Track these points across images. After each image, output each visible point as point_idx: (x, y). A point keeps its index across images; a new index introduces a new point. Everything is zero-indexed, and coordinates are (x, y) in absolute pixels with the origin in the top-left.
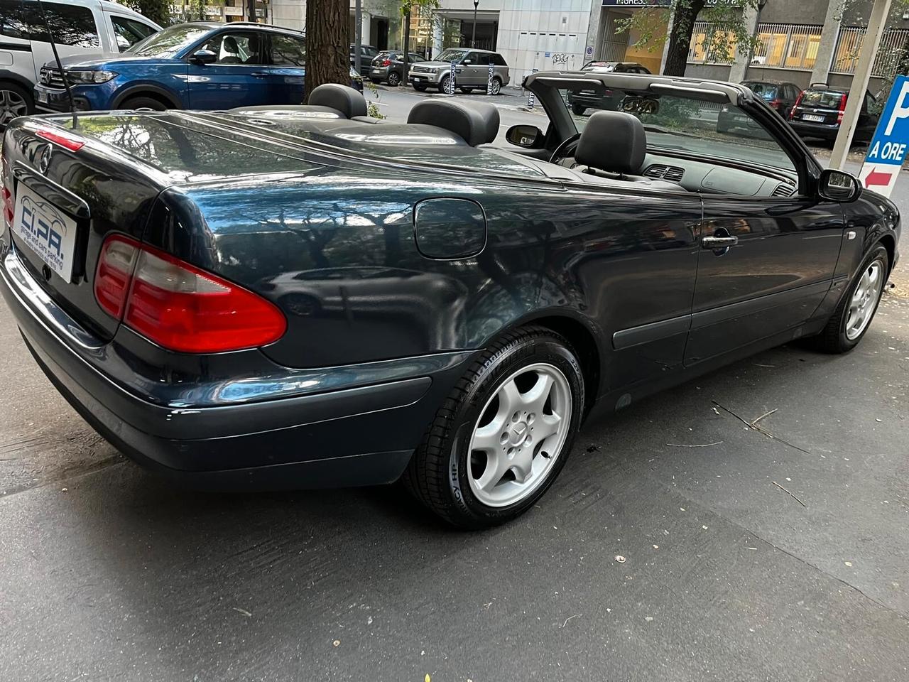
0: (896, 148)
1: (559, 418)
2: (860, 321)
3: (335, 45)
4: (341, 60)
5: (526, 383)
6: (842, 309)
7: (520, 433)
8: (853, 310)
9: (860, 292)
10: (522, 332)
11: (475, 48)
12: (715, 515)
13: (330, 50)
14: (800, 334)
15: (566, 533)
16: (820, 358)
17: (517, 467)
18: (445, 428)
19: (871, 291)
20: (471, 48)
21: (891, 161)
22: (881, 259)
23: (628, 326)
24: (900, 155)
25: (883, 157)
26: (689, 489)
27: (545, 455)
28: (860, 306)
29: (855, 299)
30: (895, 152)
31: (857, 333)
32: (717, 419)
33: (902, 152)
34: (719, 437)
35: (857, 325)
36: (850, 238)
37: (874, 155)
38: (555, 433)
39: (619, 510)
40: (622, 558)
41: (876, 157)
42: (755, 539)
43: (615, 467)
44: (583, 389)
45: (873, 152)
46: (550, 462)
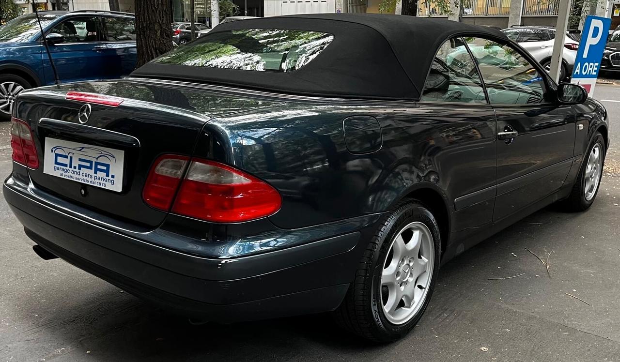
0: (591, 66)
1: (426, 260)
2: (592, 187)
3: (161, 22)
4: (166, 33)
5: (407, 237)
6: (581, 179)
7: (407, 271)
8: (588, 179)
9: (590, 167)
10: (403, 202)
11: (248, 16)
12: (535, 317)
13: (156, 27)
14: (557, 199)
15: (443, 339)
16: (570, 215)
17: (406, 296)
18: (367, 270)
19: (596, 165)
20: (244, 15)
21: (589, 76)
22: (600, 142)
23: (462, 194)
24: (595, 71)
25: (584, 73)
26: (513, 304)
27: (420, 287)
28: (591, 176)
29: (587, 171)
30: (591, 69)
31: (591, 195)
32: (516, 260)
33: (596, 69)
34: (521, 271)
35: (591, 190)
36: (580, 129)
37: (577, 73)
38: (425, 271)
39: (473, 321)
40: (485, 349)
41: (579, 74)
42: (565, 328)
43: (459, 297)
44: (440, 238)
45: (577, 71)
46: (424, 292)
